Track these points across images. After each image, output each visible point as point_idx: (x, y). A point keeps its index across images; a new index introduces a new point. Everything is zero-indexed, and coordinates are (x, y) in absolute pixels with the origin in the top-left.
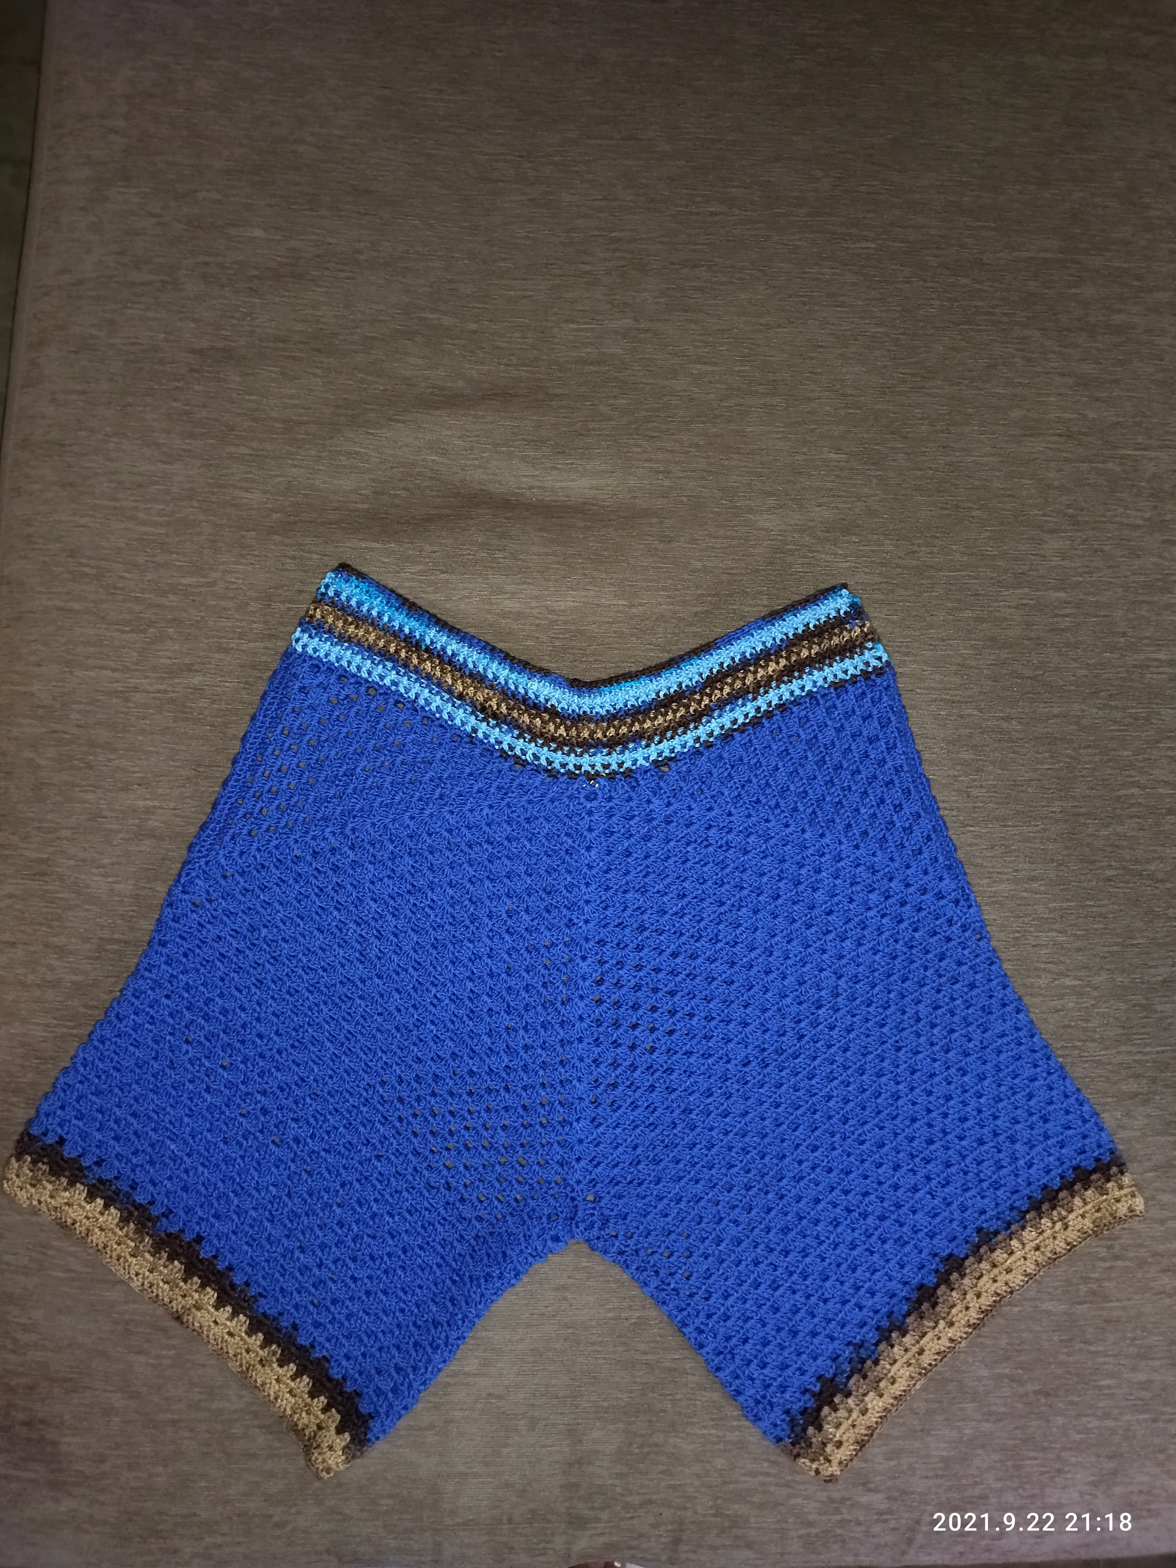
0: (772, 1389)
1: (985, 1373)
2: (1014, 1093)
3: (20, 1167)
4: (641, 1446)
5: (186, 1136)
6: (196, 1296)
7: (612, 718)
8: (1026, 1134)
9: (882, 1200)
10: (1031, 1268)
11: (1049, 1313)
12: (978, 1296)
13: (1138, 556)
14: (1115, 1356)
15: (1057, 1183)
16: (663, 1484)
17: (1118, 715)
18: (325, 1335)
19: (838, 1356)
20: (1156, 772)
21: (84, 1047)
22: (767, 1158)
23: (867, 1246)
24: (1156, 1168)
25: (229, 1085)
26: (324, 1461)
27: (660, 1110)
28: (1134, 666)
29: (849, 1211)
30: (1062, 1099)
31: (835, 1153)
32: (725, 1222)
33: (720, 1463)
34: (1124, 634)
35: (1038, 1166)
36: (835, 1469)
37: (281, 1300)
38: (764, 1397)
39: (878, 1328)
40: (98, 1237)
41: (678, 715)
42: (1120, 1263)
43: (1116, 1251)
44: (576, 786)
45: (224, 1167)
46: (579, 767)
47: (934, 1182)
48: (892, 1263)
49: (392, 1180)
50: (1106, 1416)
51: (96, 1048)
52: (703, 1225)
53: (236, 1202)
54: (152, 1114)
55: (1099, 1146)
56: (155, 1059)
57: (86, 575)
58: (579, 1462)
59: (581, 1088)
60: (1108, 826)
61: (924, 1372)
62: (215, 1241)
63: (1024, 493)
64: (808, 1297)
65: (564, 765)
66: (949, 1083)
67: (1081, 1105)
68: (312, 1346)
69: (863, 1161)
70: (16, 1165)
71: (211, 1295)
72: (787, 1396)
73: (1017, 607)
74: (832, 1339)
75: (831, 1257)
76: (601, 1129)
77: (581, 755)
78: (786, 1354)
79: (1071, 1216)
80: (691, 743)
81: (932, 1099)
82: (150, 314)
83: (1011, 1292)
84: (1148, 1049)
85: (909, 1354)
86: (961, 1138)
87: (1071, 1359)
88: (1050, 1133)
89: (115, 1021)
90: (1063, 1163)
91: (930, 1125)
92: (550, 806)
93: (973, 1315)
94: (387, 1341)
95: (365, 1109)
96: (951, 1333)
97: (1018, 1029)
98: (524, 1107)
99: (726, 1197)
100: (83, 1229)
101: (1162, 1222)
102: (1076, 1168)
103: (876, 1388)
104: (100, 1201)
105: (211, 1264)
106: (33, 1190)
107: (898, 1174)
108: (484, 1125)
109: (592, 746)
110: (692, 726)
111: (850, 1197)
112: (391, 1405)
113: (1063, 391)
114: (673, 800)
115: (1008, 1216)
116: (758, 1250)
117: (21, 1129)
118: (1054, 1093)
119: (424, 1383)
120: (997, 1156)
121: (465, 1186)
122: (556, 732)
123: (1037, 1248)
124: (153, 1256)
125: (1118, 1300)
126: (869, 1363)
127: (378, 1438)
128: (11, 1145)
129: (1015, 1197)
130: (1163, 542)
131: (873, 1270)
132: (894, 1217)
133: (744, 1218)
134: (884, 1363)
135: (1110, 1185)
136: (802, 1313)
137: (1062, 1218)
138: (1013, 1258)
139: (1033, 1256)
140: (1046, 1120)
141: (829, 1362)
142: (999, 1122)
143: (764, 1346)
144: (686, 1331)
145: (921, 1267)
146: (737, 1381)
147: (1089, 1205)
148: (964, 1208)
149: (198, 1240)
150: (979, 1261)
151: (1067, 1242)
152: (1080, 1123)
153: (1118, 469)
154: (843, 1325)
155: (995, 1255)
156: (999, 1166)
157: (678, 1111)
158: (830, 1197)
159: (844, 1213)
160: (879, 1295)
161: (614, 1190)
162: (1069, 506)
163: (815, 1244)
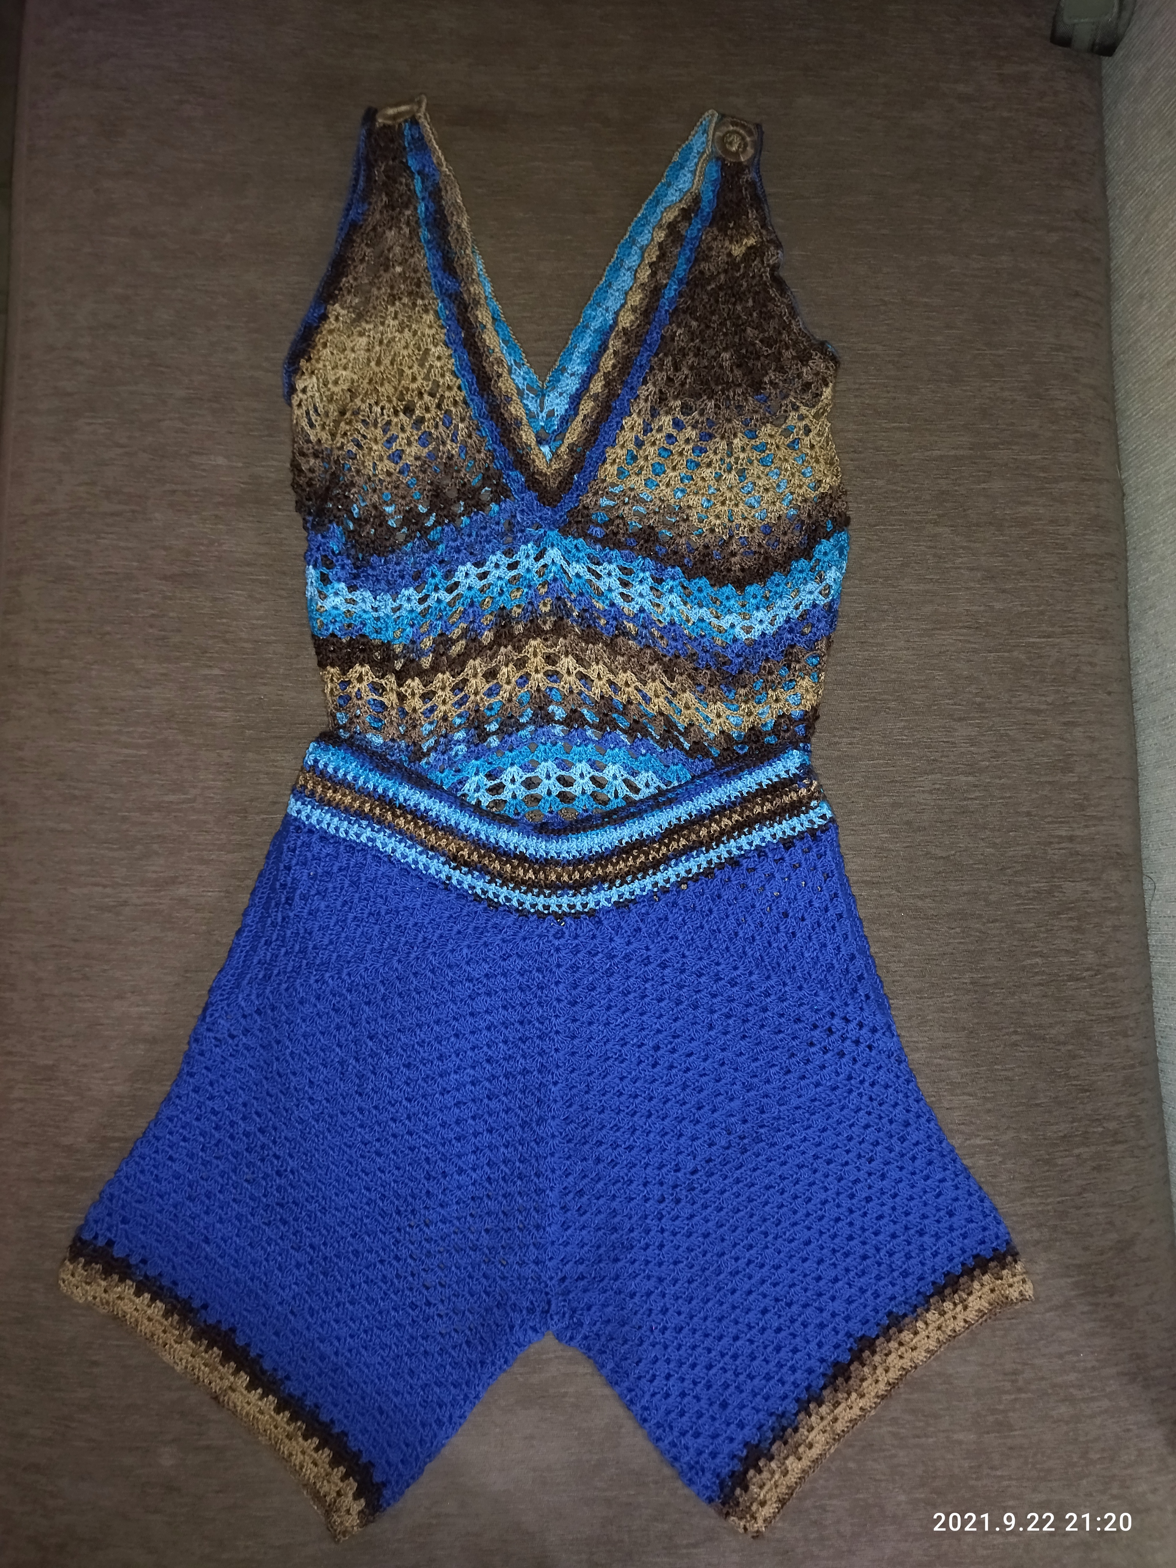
0: (705, 1456)
2: (926, 1193)
3: (75, 1268)
5: (218, 1240)
6: (232, 1379)
7: (578, 862)
8: (934, 1228)
9: (806, 1290)
10: (932, 1344)
12: (887, 1371)
13: (1041, 739)
15: (959, 1269)
18: (343, 1412)
19: (762, 1426)
20: (1058, 941)
21: (126, 1162)
22: (709, 1255)
23: (791, 1331)
25: (253, 1197)
26: (342, 1523)
27: (620, 1217)
28: (1038, 843)
29: (777, 1300)
30: (966, 1196)
31: (768, 1251)
32: (670, 1312)
35: (943, 1255)
36: (760, 1525)
37: (305, 1382)
38: (697, 1462)
39: (798, 1400)
40: (146, 1327)
41: (638, 861)
44: (545, 925)
45: (251, 1267)
46: (547, 907)
47: (852, 1274)
48: (813, 1344)
49: (395, 1281)
51: (137, 1163)
52: (652, 1317)
53: (264, 1298)
54: (189, 1220)
55: (997, 1238)
59: (553, 1195)
60: (1014, 994)
61: (838, 1437)
62: (248, 1331)
63: (936, 683)
64: (737, 1375)
65: (533, 906)
66: (871, 1188)
67: (983, 1201)
68: (332, 1422)
69: (791, 1257)
70: (71, 1266)
71: (244, 1379)
72: (718, 1461)
74: (758, 1411)
75: (760, 1340)
76: (569, 1232)
77: (550, 896)
78: (717, 1424)
79: (971, 1298)
80: (649, 887)
81: (854, 1201)
83: (916, 1367)
85: (825, 1422)
86: (877, 1234)
88: (955, 1226)
89: (153, 1141)
90: (964, 1252)
91: (851, 1224)
92: (522, 945)
93: (882, 1387)
94: (397, 1418)
96: (862, 1403)
97: (929, 1137)
98: (505, 1213)
99: (671, 1290)
100: (133, 1320)
102: (976, 1257)
103: (795, 1453)
104: (147, 1296)
105: (244, 1351)
106: (88, 1288)
107: (821, 1267)
108: (470, 1229)
109: (559, 888)
110: (650, 872)
111: (778, 1288)
112: (400, 1475)
114: (633, 940)
115: (914, 1301)
116: (696, 1336)
117: (72, 1235)
118: (960, 1192)
119: (430, 1456)
120: (907, 1248)
122: (525, 875)
123: (939, 1328)
124: (195, 1342)
126: (790, 1430)
127: (389, 1503)
128: (64, 1249)
129: (921, 1283)
130: (1065, 724)
131: (795, 1351)
132: (817, 1304)
133: (685, 1309)
134: (803, 1431)
135: (1005, 1272)
136: (732, 1389)
137: (963, 1301)
138: (918, 1338)
139: (935, 1334)
140: (951, 1214)
141: (754, 1430)
142: (910, 1218)
143: (699, 1418)
144: (633, 1408)
145: (837, 1346)
146: (674, 1450)
147: (986, 1289)
148: (876, 1295)
149: (233, 1330)
150: (888, 1341)
151: (965, 1321)
152: (981, 1217)
153: (1023, 657)
154: (767, 1398)
155: (902, 1335)
156: (908, 1256)
157: (635, 1218)
158: (761, 1289)
159: (772, 1303)
160: (799, 1372)
161: (581, 1284)
162: (977, 695)
163: (746, 1330)
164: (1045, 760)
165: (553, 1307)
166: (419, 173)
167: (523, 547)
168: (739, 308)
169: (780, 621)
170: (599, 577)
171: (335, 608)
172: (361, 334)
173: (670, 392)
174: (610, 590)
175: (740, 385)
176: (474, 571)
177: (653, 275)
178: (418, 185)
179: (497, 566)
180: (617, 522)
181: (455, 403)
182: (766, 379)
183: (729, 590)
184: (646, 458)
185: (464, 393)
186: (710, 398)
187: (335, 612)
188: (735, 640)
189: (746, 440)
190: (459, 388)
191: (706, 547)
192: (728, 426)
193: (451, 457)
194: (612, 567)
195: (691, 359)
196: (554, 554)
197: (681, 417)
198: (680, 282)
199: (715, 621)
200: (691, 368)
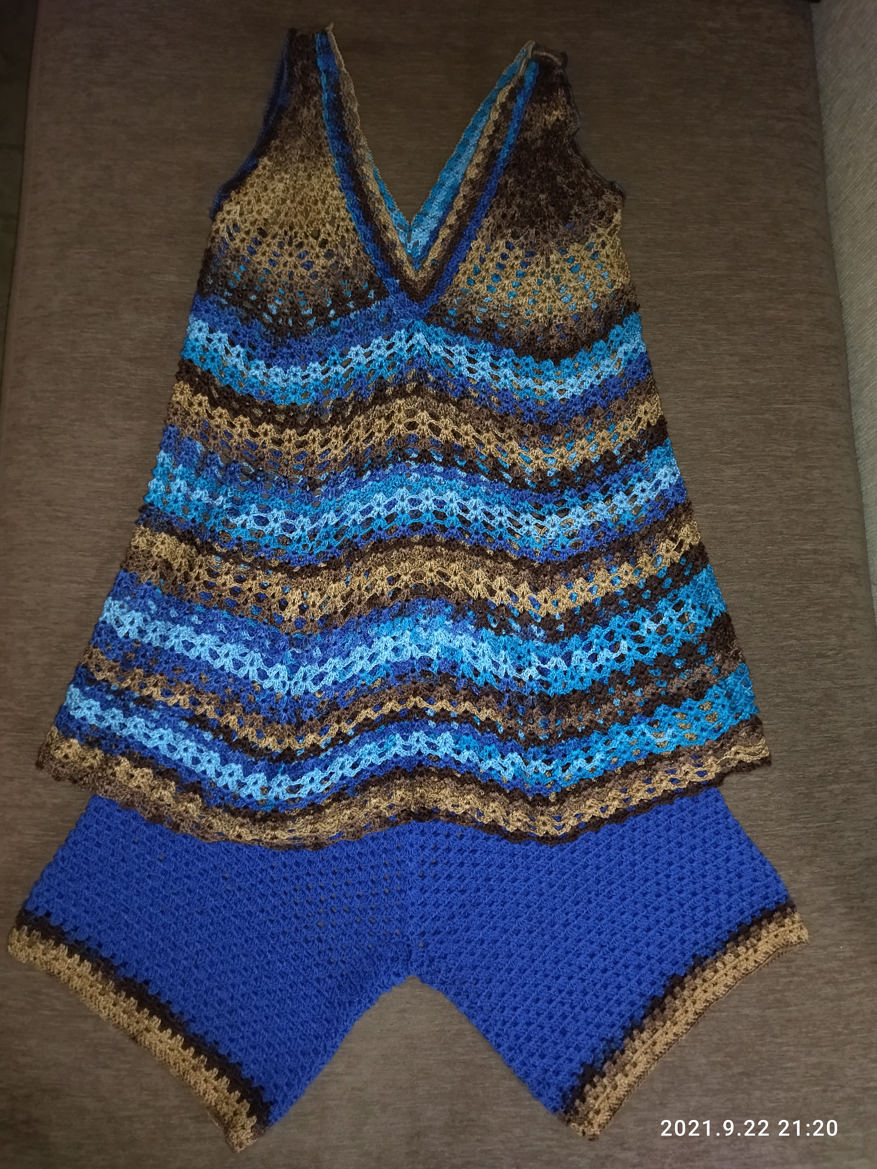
0: (550, 1073)
1: (704, 1061)
2: (717, 858)
3: (20, 934)
4: (461, 1121)
5: (135, 910)
6: (146, 1022)
8: (726, 887)
9: (625, 938)
10: (730, 981)
11: (747, 1016)
12: (694, 1003)
13: (789, 478)
14: (795, 1045)
15: (749, 920)
16: (478, 1149)
17: (779, 589)
18: (238, 1047)
19: (595, 1049)
20: (808, 628)
21: (62, 848)
22: (544, 910)
23: (615, 971)
24: (819, 910)
25: (165, 872)
26: (238, 1137)
27: (468, 880)
28: (789, 555)
29: (602, 946)
30: (751, 861)
31: (591, 906)
32: (515, 956)
33: (518, 1132)
34: (781, 533)
35: (735, 909)
36: (595, 1130)
37: (206, 1023)
38: (544, 1079)
39: (623, 1028)
40: (77, 982)
42: (796, 978)
43: (794, 970)
45: (162, 930)
47: (662, 924)
48: (633, 982)
49: (281, 936)
50: (790, 1089)
51: (71, 849)
52: (499, 960)
53: (172, 955)
54: (111, 894)
55: (778, 893)
56: (112, 855)
57: (59, 518)
58: (418, 1134)
59: (412, 865)
60: (775, 667)
61: (657, 1058)
62: (159, 983)
63: (707, 437)
64: (573, 1008)
66: (670, 853)
67: (764, 864)
68: (229, 1054)
69: (611, 911)
70: (17, 933)
71: (157, 1021)
72: (560, 1078)
73: (706, 517)
74: (591, 1037)
75: (590, 978)
76: (427, 895)
78: (558, 1048)
79: (760, 943)
81: (659, 865)
82: (100, 336)
83: (717, 999)
84: (810, 825)
85: (646, 1046)
86: (680, 892)
87: (764, 1049)
88: (743, 885)
89: (84, 829)
90: (753, 907)
91: (658, 884)
93: (691, 1016)
94: (282, 1049)
95: (261, 886)
96: (675, 1029)
97: (717, 813)
98: (372, 881)
99: (515, 939)
100: (66, 977)
101: (825, 948)
102: (762, 909)
103: (623, 1071)
104: (77, 957)
105: (156, 999)
106: (30, 950)
107: (636, 919)
108: (344, 895)
111: (602, 936)
112: (286, 1095)
113: (732, 366)
115: (714, 946)
116: (538, 976)
117: (19, 908)
118: (744, 857)
119: (309, 1079)
120: (706, 904)
121: (332, 939)
123: (735, 968)
124: (116, 993)
125: (795, 1005)
126: (617, 1052)
127: (276, 1120)
128: (12, 920)
129: (719, 932)
130: (806, 467)
131: (619, 987)
132: (634, 949)
133: (527, 954)
134: (628, 1053)
135: (787, 920)
136: (569, 1019)
137: (753, 946)
138: (718, 975)
139: (732, 973)
140: (740, 876)
141: (589, 1053)
142: (707, 879)
143: (543, 1042)
144: (489, 1036)
145: (653, 983)
146: (525, 1068)
147: (772, 935)
148: (683, 941)
149: (147, 982)
150: (695, 978)
151: (756, 962)
152: (764, 877)
153: (772, 418)
154: (598, 1026)
155: (705, 973)
156: (707, 910)
157: (480, 880)
158: (588, 937)
159: (598, 948)
160: (624, 1004)
161: (437, 938)
162: (738, 446)
163: (577, 970)
164: (792, 493)
165: (413, 957)
166: (325, 71)
167: (397, 332)
168: (550, 164)
169: (587, 386)
170: (452, 355)
171: (255, 377)
172: (281, 180)
173: (504, 223)
174: (460, 364)
175: (553, 218)
176: (362, 351)
177: (491, 143)
178: (324, 80)
179: (379, 347)
180: (467, 316)
181: (347, 230)
182: (572, 212)
183: (550, 363)
184: (487, 271)
185: (354, 224)
186: (532, 227)
187: (254, 380)
188: (552, 400)
189: (559, 255)
190: (351, 220)
191: (532, 333)
192: (546, 246)
193: (347, 268)
194: (462, 348)
195: (518, 200)
196: (419, 336)
197: (511, 240)
198: (510, 147)
199: (538, 387)
200: (518, 206)
